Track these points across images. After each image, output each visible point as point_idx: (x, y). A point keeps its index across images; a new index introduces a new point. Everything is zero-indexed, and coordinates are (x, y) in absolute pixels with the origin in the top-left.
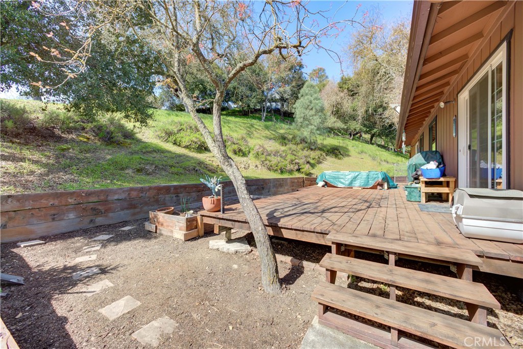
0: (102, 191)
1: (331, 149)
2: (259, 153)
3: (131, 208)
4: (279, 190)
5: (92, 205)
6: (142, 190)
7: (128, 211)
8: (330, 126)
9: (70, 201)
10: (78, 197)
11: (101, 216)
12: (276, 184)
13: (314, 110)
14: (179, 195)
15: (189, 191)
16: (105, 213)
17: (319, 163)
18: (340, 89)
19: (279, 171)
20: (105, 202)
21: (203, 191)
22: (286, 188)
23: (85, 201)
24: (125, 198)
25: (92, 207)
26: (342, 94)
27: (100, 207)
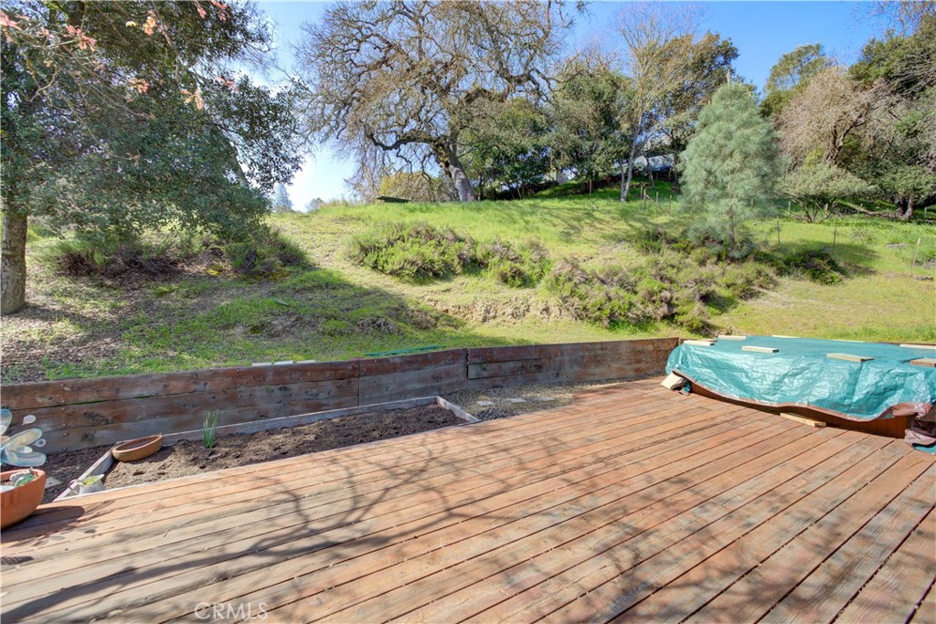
0: (105, 382)
1: (799, 255)
2: (561, 278)
3: (172, 413)
4: (590, 371)
5: (85, 409)
6: (195, 377)
7: (165, 419)
8: (812, 192)
9: (40, 400)
10: (56, 393)
11: (107, 429)
12: (583, 357)
13: (737, 157)
14: (288, 386)
15: (315, 379)
16: (113, 422)
17: (748, 294)
18: (856, 83)
19: (606, 323)
20: (113, 401)
21: (353, 376)
22: (614, 366)
23: (71, 400)
24: (157, 395)
25: (85, 411)
26: (865, 97)
27: (103, 412)
